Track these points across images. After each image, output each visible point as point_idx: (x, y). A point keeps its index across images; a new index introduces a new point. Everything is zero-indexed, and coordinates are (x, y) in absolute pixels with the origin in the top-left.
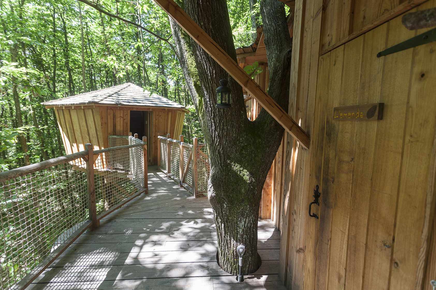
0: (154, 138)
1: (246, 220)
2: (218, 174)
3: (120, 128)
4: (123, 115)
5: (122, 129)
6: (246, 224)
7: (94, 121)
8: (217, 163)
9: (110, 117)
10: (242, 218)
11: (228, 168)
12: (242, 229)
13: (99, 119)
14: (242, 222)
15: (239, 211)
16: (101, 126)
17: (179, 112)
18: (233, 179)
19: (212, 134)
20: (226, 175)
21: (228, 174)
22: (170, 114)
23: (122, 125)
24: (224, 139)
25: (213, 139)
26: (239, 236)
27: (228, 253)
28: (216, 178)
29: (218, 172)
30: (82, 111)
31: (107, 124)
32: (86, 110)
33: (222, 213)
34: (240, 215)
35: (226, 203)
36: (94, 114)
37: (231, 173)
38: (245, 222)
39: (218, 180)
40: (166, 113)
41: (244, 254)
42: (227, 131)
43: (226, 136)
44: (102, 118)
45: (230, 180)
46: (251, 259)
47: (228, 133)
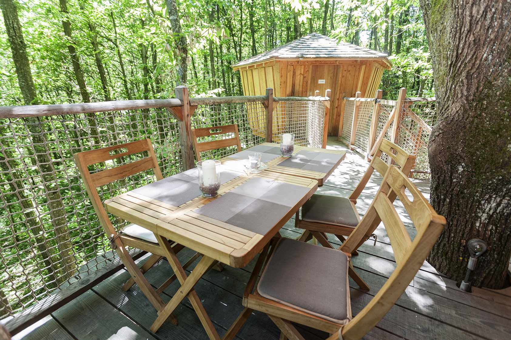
0: (337, 101)
1: (501, 201)
2: (457, 115)
3: (299, 88)
4: (304, 72)
5: (301, 89)
6: (500, 208)
7: (274, 80)
8: (460, 96)
9: (290, 75)
10: (494, 196)
11: (482, 104)
12: (488, 213)
13: (279, 78)
14: (492, 202)
15: (491, 182)
16: (279, 85)
17: (377, 65)
18: (489, 124)
19: (459, 42)
20: (474, 117)
21: (480, 115)
22: (363, 67)
23: (301, 84)
24: (485, 49)
25: (460, 51)
26: (478, 224)
27: (447, 245)
28: (452, 121)
29: (457, 112)
30: (263, 69)
31: (285, 82)
32: (267, 69)
33: (451, 180)
34: (490, 189)
35: (463, 164)
36: (274, 71)
37: (485, 113)
38: (498, 205)
39: (455, 125)
40: (358, 67)
41: (482, 255)
42: (498, 32)
43: (492, 42)
44: (282, 76)
45: (482, 126)
46: (494, 268)
47: (500, 34)
